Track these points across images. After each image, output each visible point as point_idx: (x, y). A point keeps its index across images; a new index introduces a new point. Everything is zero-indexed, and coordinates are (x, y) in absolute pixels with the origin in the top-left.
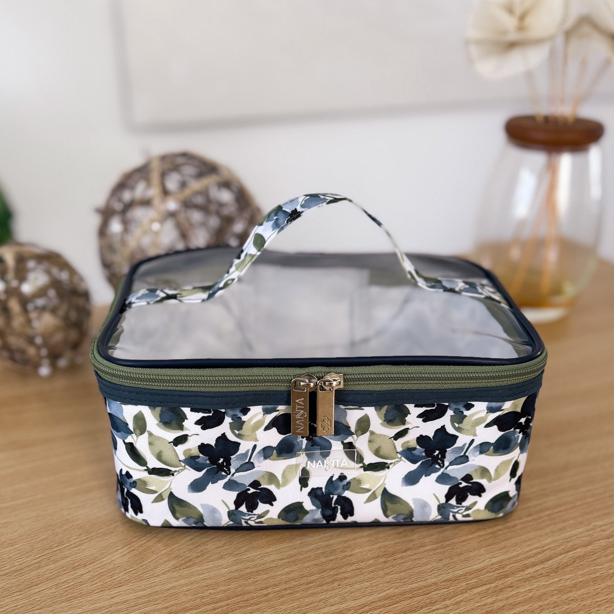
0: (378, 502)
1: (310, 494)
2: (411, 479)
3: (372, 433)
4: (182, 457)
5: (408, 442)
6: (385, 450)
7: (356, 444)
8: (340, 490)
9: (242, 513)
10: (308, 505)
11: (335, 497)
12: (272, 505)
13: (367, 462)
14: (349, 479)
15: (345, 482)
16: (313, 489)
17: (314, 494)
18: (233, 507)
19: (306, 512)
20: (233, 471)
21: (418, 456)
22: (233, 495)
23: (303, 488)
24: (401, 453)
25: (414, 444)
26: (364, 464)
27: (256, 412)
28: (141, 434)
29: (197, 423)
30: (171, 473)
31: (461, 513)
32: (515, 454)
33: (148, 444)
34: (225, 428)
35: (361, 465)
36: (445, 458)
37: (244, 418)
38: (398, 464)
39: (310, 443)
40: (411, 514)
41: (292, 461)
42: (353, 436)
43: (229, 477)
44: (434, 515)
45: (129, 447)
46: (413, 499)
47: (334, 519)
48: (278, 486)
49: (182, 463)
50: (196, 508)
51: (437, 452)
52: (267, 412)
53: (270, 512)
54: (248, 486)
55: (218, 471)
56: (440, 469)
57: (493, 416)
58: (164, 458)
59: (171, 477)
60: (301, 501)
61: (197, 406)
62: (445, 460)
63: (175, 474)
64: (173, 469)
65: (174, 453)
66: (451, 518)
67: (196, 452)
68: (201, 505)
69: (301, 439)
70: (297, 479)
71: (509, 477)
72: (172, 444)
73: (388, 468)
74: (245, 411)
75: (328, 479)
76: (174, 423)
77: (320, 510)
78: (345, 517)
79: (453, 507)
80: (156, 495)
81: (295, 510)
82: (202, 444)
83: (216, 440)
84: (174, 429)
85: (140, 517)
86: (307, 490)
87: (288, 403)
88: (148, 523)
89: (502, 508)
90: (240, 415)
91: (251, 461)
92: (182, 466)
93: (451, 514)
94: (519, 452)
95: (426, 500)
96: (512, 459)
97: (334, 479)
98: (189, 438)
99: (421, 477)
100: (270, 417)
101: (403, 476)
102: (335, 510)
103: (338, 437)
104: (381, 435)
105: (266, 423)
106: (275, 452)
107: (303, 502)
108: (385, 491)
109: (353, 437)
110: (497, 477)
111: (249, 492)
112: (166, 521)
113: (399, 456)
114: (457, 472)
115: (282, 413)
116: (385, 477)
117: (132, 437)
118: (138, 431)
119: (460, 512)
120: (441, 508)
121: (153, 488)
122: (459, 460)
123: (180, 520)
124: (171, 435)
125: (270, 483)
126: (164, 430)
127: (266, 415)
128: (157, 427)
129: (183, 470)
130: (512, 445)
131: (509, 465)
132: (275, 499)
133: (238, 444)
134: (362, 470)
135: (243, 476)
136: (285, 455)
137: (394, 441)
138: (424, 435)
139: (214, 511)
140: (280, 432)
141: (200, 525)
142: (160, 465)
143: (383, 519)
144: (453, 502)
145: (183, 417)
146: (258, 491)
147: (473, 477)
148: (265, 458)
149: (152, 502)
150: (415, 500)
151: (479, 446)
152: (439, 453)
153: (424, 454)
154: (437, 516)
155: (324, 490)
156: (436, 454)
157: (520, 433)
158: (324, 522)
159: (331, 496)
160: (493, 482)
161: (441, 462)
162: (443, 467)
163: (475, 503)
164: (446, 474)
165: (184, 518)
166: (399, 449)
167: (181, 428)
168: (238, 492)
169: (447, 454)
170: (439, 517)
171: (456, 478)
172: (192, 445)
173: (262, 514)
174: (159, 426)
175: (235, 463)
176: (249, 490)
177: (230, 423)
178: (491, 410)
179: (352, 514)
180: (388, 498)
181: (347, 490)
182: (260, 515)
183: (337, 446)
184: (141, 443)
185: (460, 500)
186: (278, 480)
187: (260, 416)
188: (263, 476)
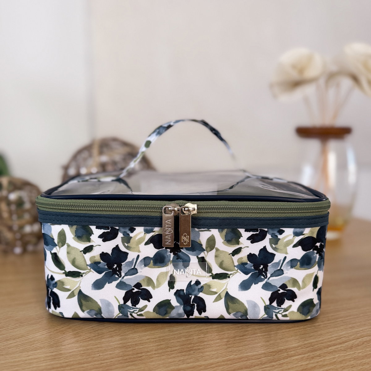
0: (222, 302)
1: (175, 294)
2: (245, 286)
3: (217, 250)
4: (89, 262)
5: (242, 258)
6: (227, 263)
7: (207, 259)
8: (196, 292)
9: (128, 306)
10: (174, 302)
11: (193, 297)
12: (149, 301)
13: (214, 272)
14: (202, 284)
15: (199, 286)
16: (177, 290)
17: (178, 294)
18: (122, 302)
19: (173, 308)
20: (123, 274)
21: (249, 269)
22: (122, 293)
23: (171, 289)
24: (237, 267)
25: (245, 260)
26: (212, 274)
27: (139, 231)
28: (62, 246)
29: (100, 237)
30: (81, 274)
31: (281, 314)
32: (315, 270)
33: (66, 253)
34: (118, 241)
35: (211, 274)
36: (267, 271)
37: (131, 235)
38: (236, 275)
39: (176, 257)
40: (246, 313)
41: (164, 269)
42: (205, 251)
43: (120, 279)
44: (262, 314)
45: (54, 256)
46: (247, 301)
47: (192, 315)
48: (154, 287)
49: (88, 267)
50: (96, 303)
51: (262, 266)
52: (147, 232)
53: (148, 307)
54: (133, 287)
55: (113, 274)
56: (264, 279)
57: (298, 239)
58: (77, 263)
59: (81, 278)
60: (170, 299)
61: (101, 225)
62: (267, 272)
63: (83, 275)
64: (82, 271)
65: (83, 259)
66: (274, 318)
67: (98, 259)
68: (100, 299)
69: (170, 253)
70: (167, 283)
71: (312, 288)
72: (82, 252)
73: (229, 277)
74: (132, 230)
75: (188, 284)
76: (84, 236)
77: (183, 306)
78: (200, 313)
79: (275, 308)
80: (70, 292)
81: (164, 305)
82: (103, 252)
83: (112, 250)
84: (84, 241)
85: (58, 310)
86: (173, 291)
87: (160, 225)
88: (63, 315)
89: (309, 312)
90: (129, 232)
91: (136, 267)
92: (88, 269)
93: (274, 314)
94: (318, 269)
95: (256, 302)
96: (313, 273)
97: (192, 283)
98: (94, 248)
99: (252, 285)
100: (149, 236)
101: (239, 284)
102: (192, 306)
103: (194, 252)
104: (223, 252)
105: (146, 240)
106: (152, 261)
107: (170, 300)
108: (227, 293)
109: (204, 253)
110: (304, 287)
111: (134, 291)
112: (76, 314)
113: (236, 269)
114: (277, 281)
115: (157, 233)
116: (227, 283)
117: (56, 248)
118: (60, 244)
119: (280, 312)
120: (267, 308)
121: (68, 287)
122: (277, 273)
123: (85, 312)
124: (82, 246)
125: (148, 285)
126: (78, 242)
127: (146, 234)
128: (73, 240)
129: (89, 272)
130: (312, 262)
131: (312, 277)
132: (151, 297)
133: (127, 254)
134: (211, 278)
135: (130, 279)
136: (159, 264)
137: (232, 257)
138: (252, 253)
139: (109, 304)
140: (156, 247)
141: (99, 316)
142: (74, 269)
143: (227, 316)
144: (275, 304)
145: (91, 233)
146: (140, 290)
147: (288, 286)
148: (145, 266)
149: (67, 298)
150: (248, 301)
151: (290, 262)
152: (263, 267)
153: (253, 268)
154: (264, 315)
155: (185, 291)
156: (261, 268)
157: (317, 254)
158: (186, 317)
159: (190, 296)
160: (301, 290)
161: (264, 274)
162: (266, 278)
163: (290, 306)
164: (269, 283)
165: (88, 310)
166: (236, 264)
167: (89, 240)
168: (126, 291)
169: (268, 268)
170: (266, 316)
171: (276, 286)
172: (96, 253)
173: (142, 308)
174: (74, 239)
175: (125, 269)
176: (134, 289)
177: (122, 238)
178: (296, 234)
179: (205, 311)
180: (229, 300)
181: (201, 292)
182: (141, 309)
183: (194, 260)
184: (62, 253)
185: (280, 303)
186: (154, 283)
187: (142, 234)
188: (144, 280)
